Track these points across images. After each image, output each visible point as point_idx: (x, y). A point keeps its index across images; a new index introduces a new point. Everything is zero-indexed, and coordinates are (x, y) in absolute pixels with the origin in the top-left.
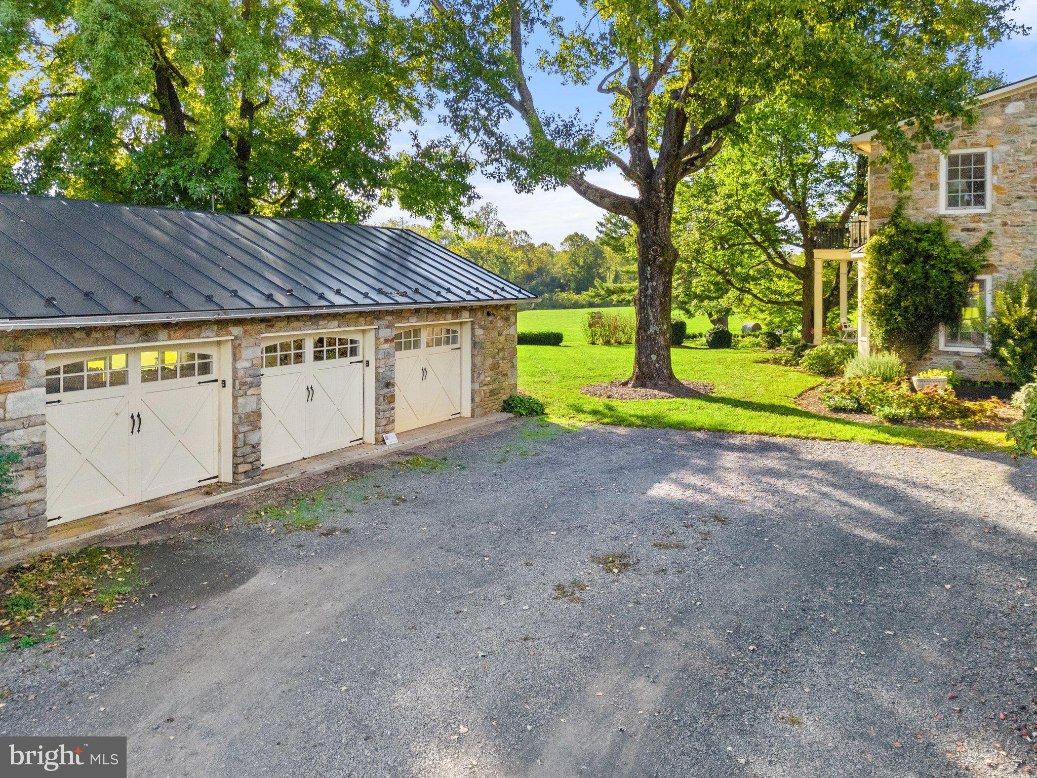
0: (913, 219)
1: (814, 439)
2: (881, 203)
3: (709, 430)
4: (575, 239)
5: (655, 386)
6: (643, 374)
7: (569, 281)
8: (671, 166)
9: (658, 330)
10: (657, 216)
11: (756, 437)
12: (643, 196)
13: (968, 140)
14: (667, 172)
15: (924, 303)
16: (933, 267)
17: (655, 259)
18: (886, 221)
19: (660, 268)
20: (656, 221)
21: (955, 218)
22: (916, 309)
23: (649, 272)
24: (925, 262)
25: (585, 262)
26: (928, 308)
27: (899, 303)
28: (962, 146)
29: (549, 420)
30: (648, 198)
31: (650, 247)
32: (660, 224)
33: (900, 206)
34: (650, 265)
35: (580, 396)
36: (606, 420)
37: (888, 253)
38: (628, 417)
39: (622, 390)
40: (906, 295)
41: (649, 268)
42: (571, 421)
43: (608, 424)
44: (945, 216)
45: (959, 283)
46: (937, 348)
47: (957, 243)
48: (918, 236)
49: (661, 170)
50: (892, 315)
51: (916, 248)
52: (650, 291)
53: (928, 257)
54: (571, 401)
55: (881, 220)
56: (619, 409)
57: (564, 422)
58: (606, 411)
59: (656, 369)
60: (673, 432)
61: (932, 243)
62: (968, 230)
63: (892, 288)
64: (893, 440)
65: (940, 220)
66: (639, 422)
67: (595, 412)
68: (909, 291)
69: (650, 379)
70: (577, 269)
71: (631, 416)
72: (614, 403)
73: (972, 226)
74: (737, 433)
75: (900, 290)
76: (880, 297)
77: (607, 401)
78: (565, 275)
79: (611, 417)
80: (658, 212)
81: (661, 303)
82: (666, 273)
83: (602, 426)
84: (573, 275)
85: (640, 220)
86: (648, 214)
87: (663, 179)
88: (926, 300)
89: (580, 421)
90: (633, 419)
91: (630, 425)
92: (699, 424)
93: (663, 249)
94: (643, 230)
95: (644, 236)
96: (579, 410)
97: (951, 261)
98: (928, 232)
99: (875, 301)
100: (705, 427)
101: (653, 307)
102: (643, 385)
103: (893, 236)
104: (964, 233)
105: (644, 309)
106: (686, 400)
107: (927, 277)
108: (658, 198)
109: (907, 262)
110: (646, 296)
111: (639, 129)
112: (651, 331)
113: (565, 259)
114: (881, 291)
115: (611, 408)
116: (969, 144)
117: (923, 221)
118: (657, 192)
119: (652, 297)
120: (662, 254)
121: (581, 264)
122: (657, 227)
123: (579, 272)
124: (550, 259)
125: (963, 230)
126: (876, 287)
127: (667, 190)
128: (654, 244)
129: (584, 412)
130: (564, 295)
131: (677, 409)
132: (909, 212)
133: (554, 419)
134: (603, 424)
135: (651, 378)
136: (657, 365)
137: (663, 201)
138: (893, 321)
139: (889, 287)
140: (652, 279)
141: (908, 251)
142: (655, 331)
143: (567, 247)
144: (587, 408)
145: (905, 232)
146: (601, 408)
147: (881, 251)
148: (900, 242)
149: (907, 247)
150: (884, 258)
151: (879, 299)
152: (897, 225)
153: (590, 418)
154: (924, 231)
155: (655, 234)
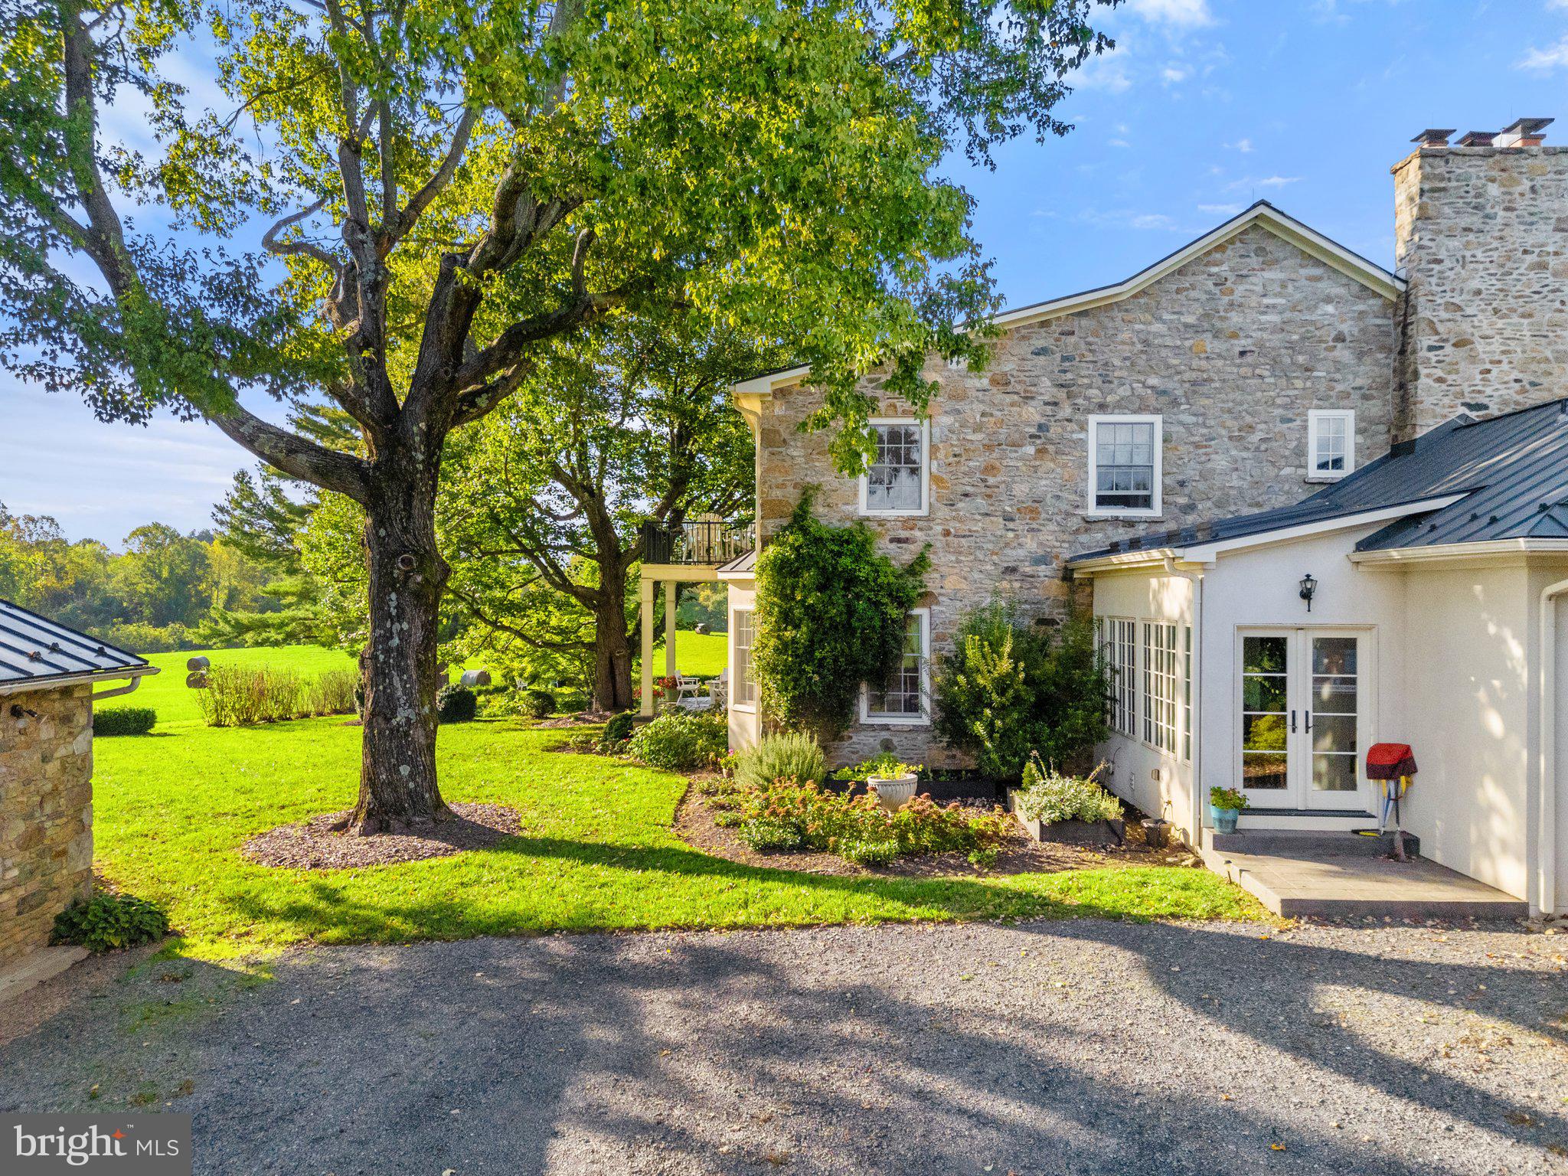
0: (823, 522)
1: (781, 928)
2: (777, 494)
3: (571, 931)
4: (153, 535)
5: (408, 829)
6: (382, 804)
7: (141, 604)
8: (439, 401)
9: (413, 717)
10: (411, 496)
11: (674, 938)
12: (379, 454)
13: (898, 404)
14: (430, 412)
15: (847, 651)
16: (858, 596)
17: (407, 578)
18: (785, 522)
19: (418, 595)
20: (408, 503)
21: (881, 522)
22: (836, 660)
23: (393, 604)
24: (846, 589)
25: (172, 571)
26: (852, 661)
27: (812, 653)
28: (890, 412)
29: (185, 954)
30: (390, 460)
31: (396, 554)
32: (415, 512)
33: (805, 502)
34: (395, 590)
35: (246, 869)
36: (334, 933)
37: (795, 574)
38: (381, 917)
39: (339, 843)
40: (821, 641)
41: (393, 596)
42: (246, 949)
43: (339, 942)
44: (868, 519)
45: (893, 621)
46: (857, 720)
47: (885, 559)
48: (836, 548)
49: (418, 408)
50: (802, 672)
51: (835, 568)
52: (396, 641)
53: (851, 580)
54: (229, 886)
55: (778, 521)
56: (353, 895)
57: (228, 954)
58: (322, 905)
59: (410, 793)
60: (496, 944)
61: (857, 559)
62: (899, 540)
63: (804, 629)
64: (913, 912)
65: (861, 522)
66: (409, 928)
67: (296, 913)
68: (825, 633)
69: (399, 814)
70: (157, 584)
71: (390, 913)
72: (335, 880)
73: (903, 534)
74: (630, 930)
75: (812, 633)
76: (785, 645)
77: (314, 876)
78: (132, 594)
79: (342, 922)
80: (412, 487)
81: (419, 664)
82: (427, 604)
83: (325, 952)
84: (147, 594)
85: (373, 502)
86: (389, 490)
87: (423, 425)
88: (850, 648)
89: (266, 942)
90: (396, 922)
91: (395, 939)
92: (546, 918)
93: (421, 560)
94: (380, 522)
95: (382, 532)
96: (258, 912)
97: (881, 586)
98: (848, 542)
99: (776, 649)
100: (562, 924)
101: (402, 671)
102: (384, 828)
103: (800, 546)
104: (893, 546)
105: (385, 676)
106: (482, 856)
107: (851, 611)
108: (412, 460)
109: (821, 588)
110: (387, 651)
111: (369, 326)
112: (400, 718)
113: (133, 566)
114: (787, 634)
115: (331, 896)
116: (900, 410)
117: (838, 524)
118: (409, 448)
119: (401, 653)
120: (421, 570)
121: (165, 574)
122: (409, 517)
123: (159, 589)
124: (101, 566)
125: (892, 541)
126: (778, 628)
127: (428, 446)
128: (404, 548)
129: (271, 914)
130: (132, 628)
131: (477, 882)
132: (818, 509)
133: (199, 949)
134: (327, 943)
135: (399, 811)
136: (411, 785)
137: (420, 467)
138: (803, 682)
139: (797, 627)
140: (400, 617)
141: (823, 570)
142: (408, 719)
143: (135, 546)
144: (275, 900)
145: (818, 541)
146: (307, 899)
147: (783, 571)
148: (811, 556)
149: (821, 564)
150: (789, 581)
151: (784, 647)
152: (804, 531)
153: (290, 931)
154: (843, 540)
155: (405, 530)
